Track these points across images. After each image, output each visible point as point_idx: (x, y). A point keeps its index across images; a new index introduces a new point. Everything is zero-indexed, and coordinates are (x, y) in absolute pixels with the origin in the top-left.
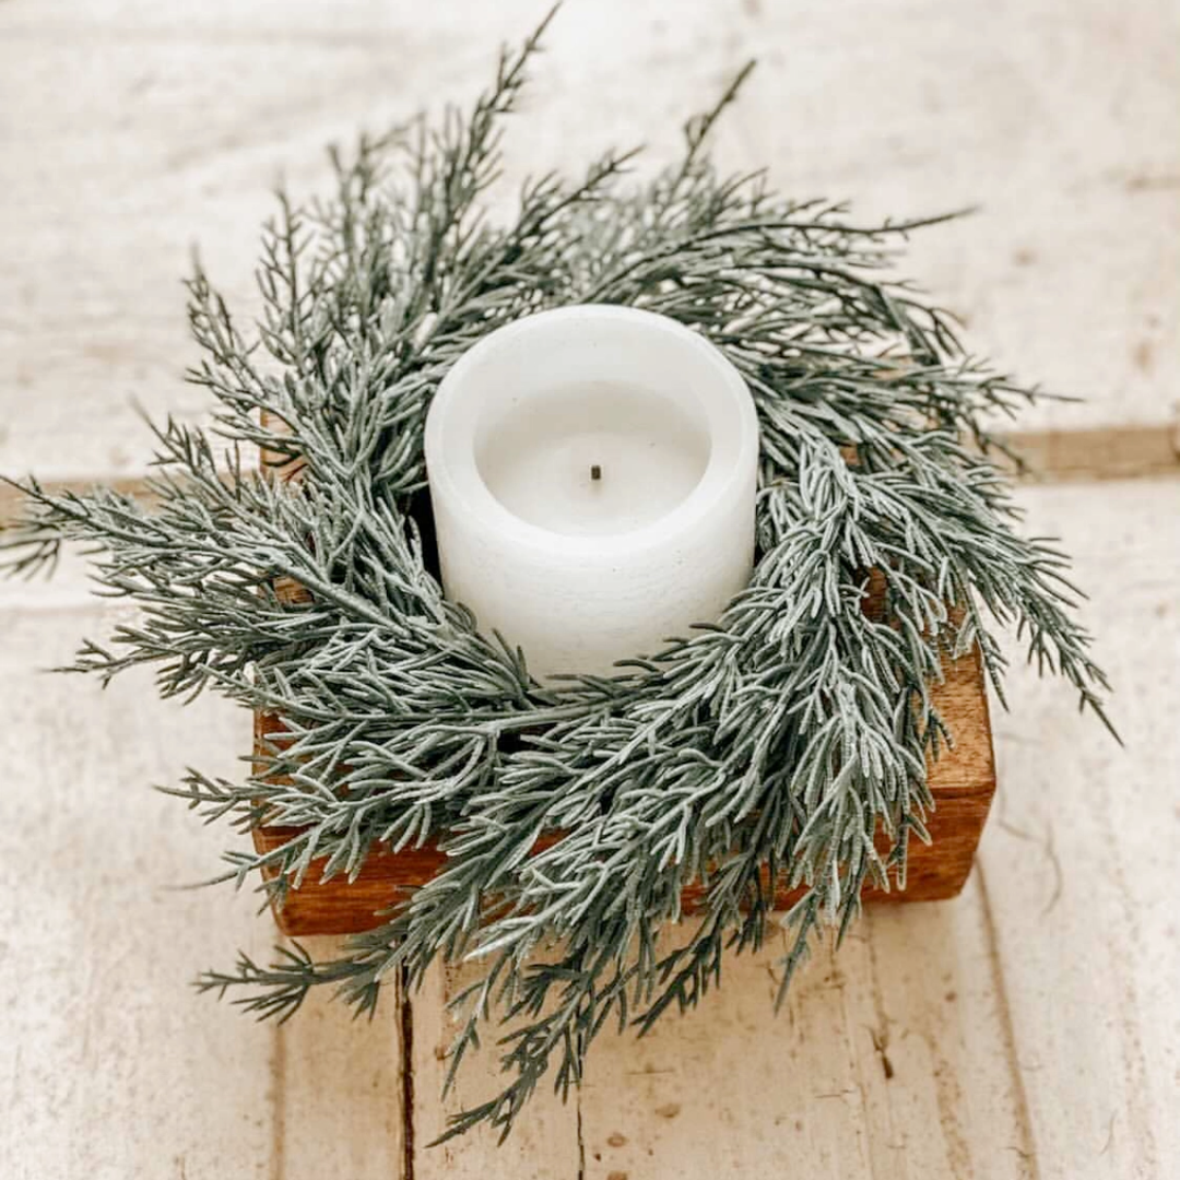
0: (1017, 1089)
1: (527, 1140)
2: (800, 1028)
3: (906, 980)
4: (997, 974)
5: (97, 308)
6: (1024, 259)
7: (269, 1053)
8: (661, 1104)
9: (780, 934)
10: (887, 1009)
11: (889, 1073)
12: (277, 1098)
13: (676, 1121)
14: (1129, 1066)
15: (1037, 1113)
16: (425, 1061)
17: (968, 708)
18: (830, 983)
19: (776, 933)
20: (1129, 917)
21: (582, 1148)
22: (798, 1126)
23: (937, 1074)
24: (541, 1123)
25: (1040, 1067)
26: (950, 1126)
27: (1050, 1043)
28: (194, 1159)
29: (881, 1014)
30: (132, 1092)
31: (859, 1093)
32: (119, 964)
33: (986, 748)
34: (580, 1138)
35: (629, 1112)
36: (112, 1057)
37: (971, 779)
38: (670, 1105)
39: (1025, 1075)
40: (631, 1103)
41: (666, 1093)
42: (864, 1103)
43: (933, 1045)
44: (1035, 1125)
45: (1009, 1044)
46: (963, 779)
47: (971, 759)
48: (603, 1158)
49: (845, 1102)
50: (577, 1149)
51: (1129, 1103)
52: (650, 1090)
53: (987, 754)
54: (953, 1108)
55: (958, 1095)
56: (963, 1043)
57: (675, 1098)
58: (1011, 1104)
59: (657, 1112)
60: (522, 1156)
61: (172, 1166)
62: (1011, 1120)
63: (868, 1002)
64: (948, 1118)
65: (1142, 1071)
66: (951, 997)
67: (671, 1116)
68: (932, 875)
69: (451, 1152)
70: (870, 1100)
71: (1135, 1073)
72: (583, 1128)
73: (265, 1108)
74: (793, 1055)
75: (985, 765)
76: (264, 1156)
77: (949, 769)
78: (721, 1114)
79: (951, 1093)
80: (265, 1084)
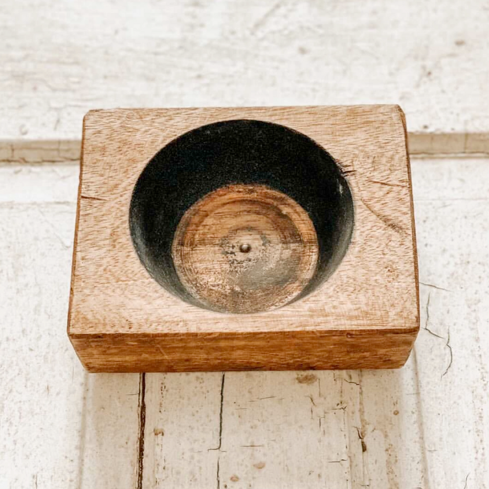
0: (424, 460)
1: (194, 477)
2: (324, 428)
3: (376, 404)
4: (419, 403)
5: (17, 54)
6: (459, 43)
7: (78, 427)
8: (256, 462)
9: (318, 380)
10: (366, 417)
11: (364, 449)
12: (81, 448)
13: (263, 470)
14: (477, 452)
15: (432, 473)
16: (150, 434)
17: (409, 289)
18: (339, 407)
19: (316, 380)
20: (483, 379)
21: (219, 482)
22: (319, 476)
23: (387, 450)
24: (200, 468)
25: (435, 450)
26: (391, 476)
27: (441, 439)
28: (42, 476)
29: (362, 420)
30: (15, 442)
31: (349, 460)
32: (12, 380)
33: (416, 310)
34: (218, 476)
35: (242, 465)
36: (7, 425)
37: (407, 325)
38: (261, 463)
39: (427, 453)
40: (243, 461)
41: (260, 457)
42: (351, 466)
43: (386, 436)
44: (431, 479)
45: (422, 438)
46: (403, 325)
47: (408, 315)
48: (228, 487)
49: (342, 465)
50: (217, 482)
51: (475, 470)
52: (252, 455)
53: (416, 313)
54: (393, 468)
55: (396, 461)
56: (400, 436)
57: (263, 459)
58: (420, 467)
59: (254, 466)
60: (191, 484)
61: (31, 479)
62: (420, 475)
63: (357, 414)
64: (390, 472)
65: (483, 455)
66: (396, 413)
67: (261, 468)
68: (389, 360)
69: (158, 480)
70: (354, 464)
71: (479, 456)
72: (220, 471)
73: (75, 453)
74: (320, 441)
75: (414, 318)
76: (74, 475)
77: (397, 320)
78: (284, 469)
79: (392, 460)
80: (76, 441)
